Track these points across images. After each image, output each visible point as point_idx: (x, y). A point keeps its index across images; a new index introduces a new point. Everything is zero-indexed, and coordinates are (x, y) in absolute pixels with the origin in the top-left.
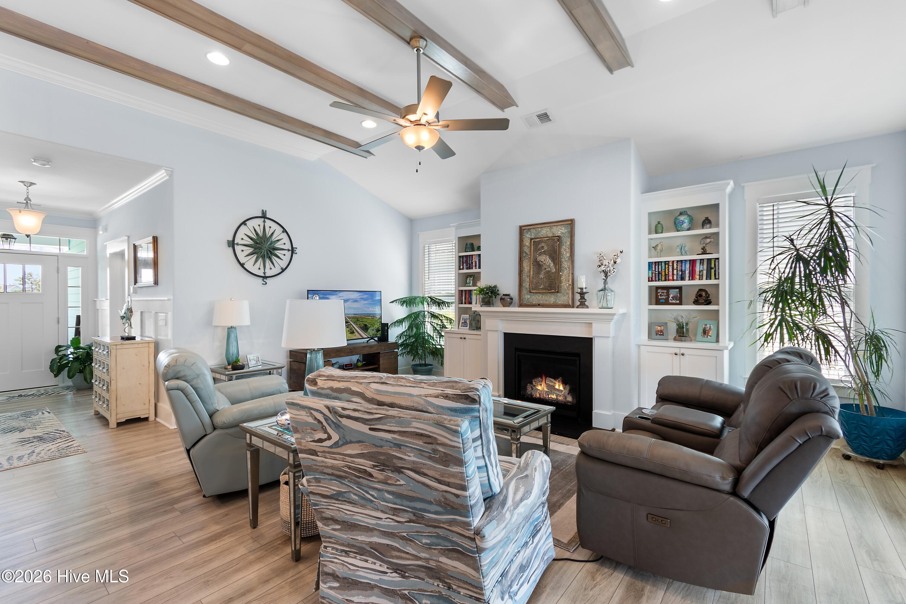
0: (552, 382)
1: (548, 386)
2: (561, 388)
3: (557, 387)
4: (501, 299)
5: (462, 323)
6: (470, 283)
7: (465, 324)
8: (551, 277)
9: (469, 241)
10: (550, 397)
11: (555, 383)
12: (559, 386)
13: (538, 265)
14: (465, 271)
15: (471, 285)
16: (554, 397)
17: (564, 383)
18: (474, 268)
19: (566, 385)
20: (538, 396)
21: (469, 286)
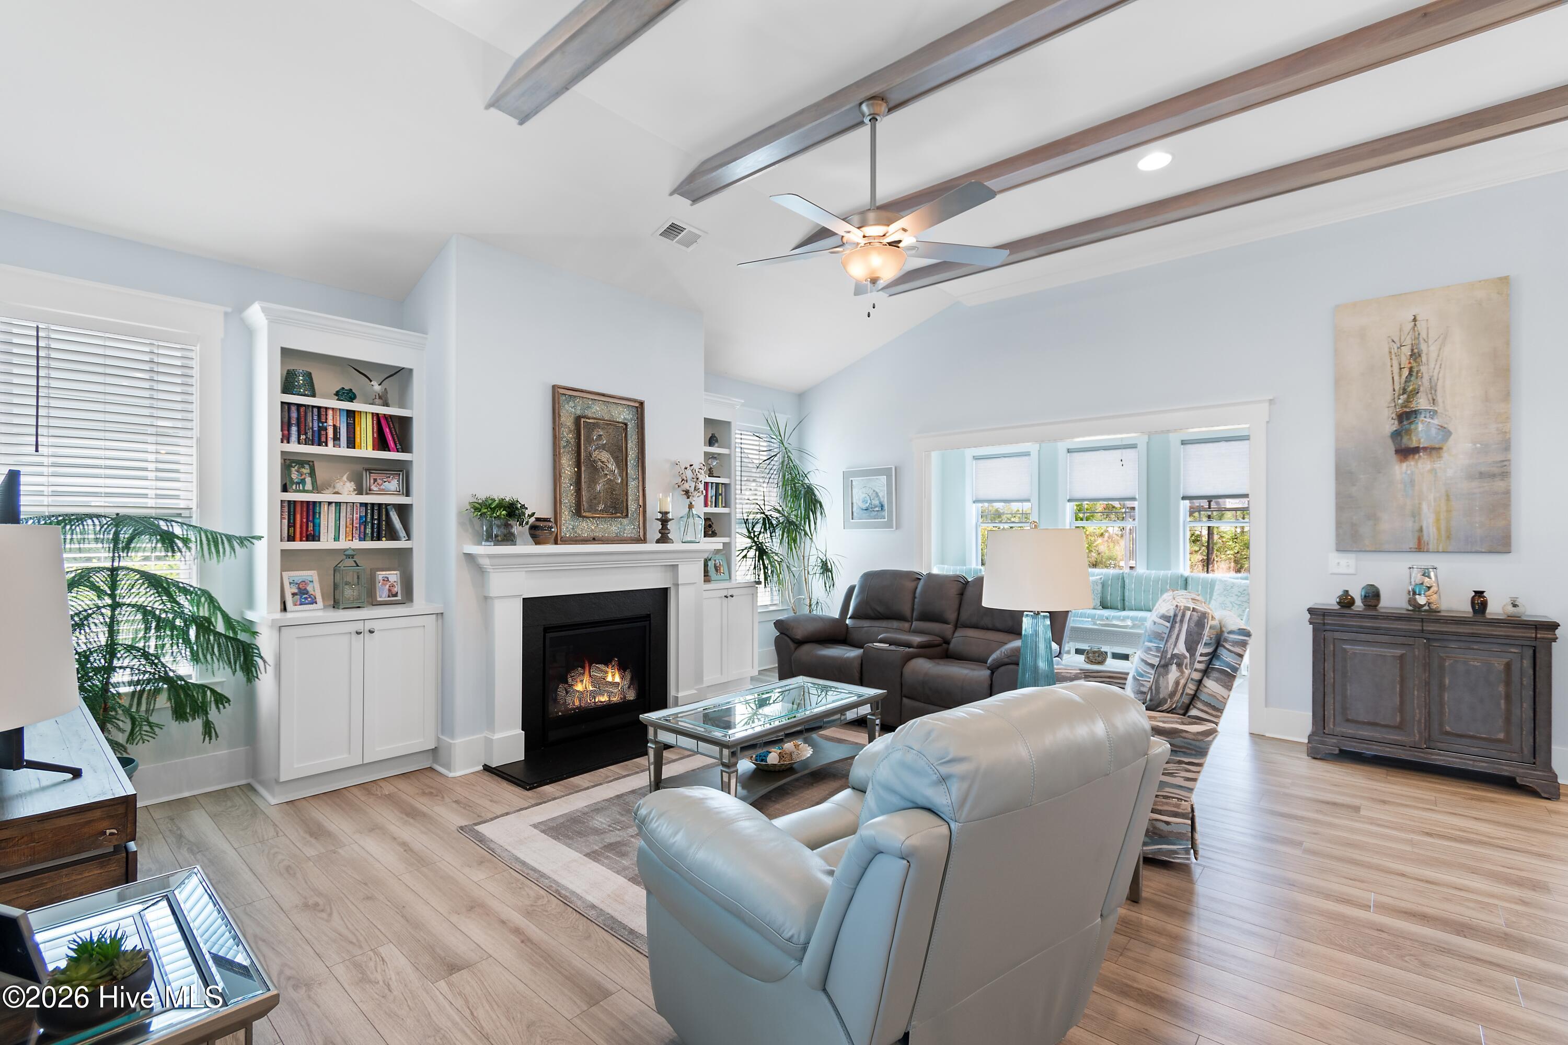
0: (602, 671)
1: (595, 681)
2: (617, 679)
3: (609, 679)
4: (533, 528)
5: (294, 594)
6: (303, 481)
7: (303, 595)
8: (614, 490)
9: (300, 367)
10: (597, 700)
11: (606, 672)
12: (613, 676)
13: (594, 469)
14: (294, 447)
15: (309, 486)
16: (604, 699)
17: (622, 668)
18: (330, 443)
19: (625, 671)
20: (577, 703)
21: (304, 491)
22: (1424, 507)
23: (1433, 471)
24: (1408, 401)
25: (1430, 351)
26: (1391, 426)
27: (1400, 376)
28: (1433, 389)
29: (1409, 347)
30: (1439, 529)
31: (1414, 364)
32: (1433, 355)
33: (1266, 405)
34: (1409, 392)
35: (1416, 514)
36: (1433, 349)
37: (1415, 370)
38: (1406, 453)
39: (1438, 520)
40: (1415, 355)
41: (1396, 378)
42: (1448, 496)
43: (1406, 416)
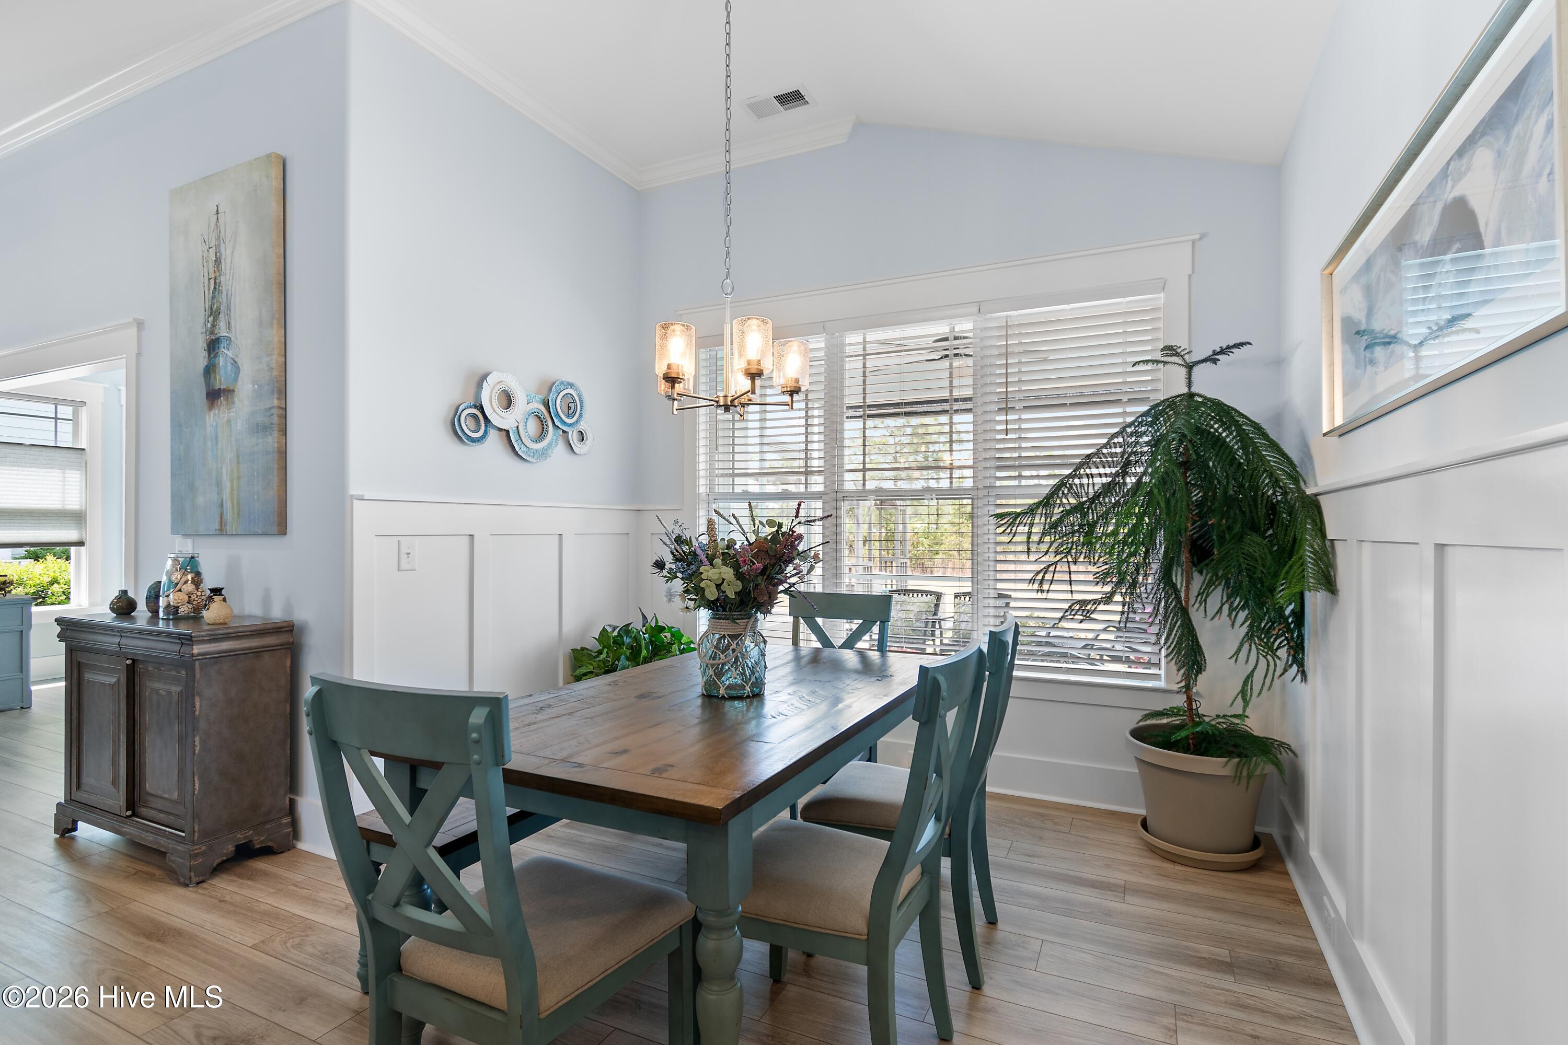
22: (224, 471)
23: (229, 421)
24: (214, 326)
25: (226, 252)
26: (202, 361)
27: (209, 290)
28: (229, 308)
29: (214, 248)
30: (232, 503)
31: (217, 274)
32: (228, 261)
33: (134, 331)
34: (214, 313)
35: (219, 484)
36: (229, 252)
37: (217, 281)
38: (214, 395)
39: (232, 490)
40: (218, 262)
41: (207, 292)
42: (238, 457)
43: (213, 346)
